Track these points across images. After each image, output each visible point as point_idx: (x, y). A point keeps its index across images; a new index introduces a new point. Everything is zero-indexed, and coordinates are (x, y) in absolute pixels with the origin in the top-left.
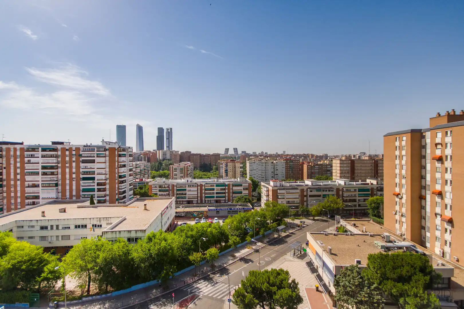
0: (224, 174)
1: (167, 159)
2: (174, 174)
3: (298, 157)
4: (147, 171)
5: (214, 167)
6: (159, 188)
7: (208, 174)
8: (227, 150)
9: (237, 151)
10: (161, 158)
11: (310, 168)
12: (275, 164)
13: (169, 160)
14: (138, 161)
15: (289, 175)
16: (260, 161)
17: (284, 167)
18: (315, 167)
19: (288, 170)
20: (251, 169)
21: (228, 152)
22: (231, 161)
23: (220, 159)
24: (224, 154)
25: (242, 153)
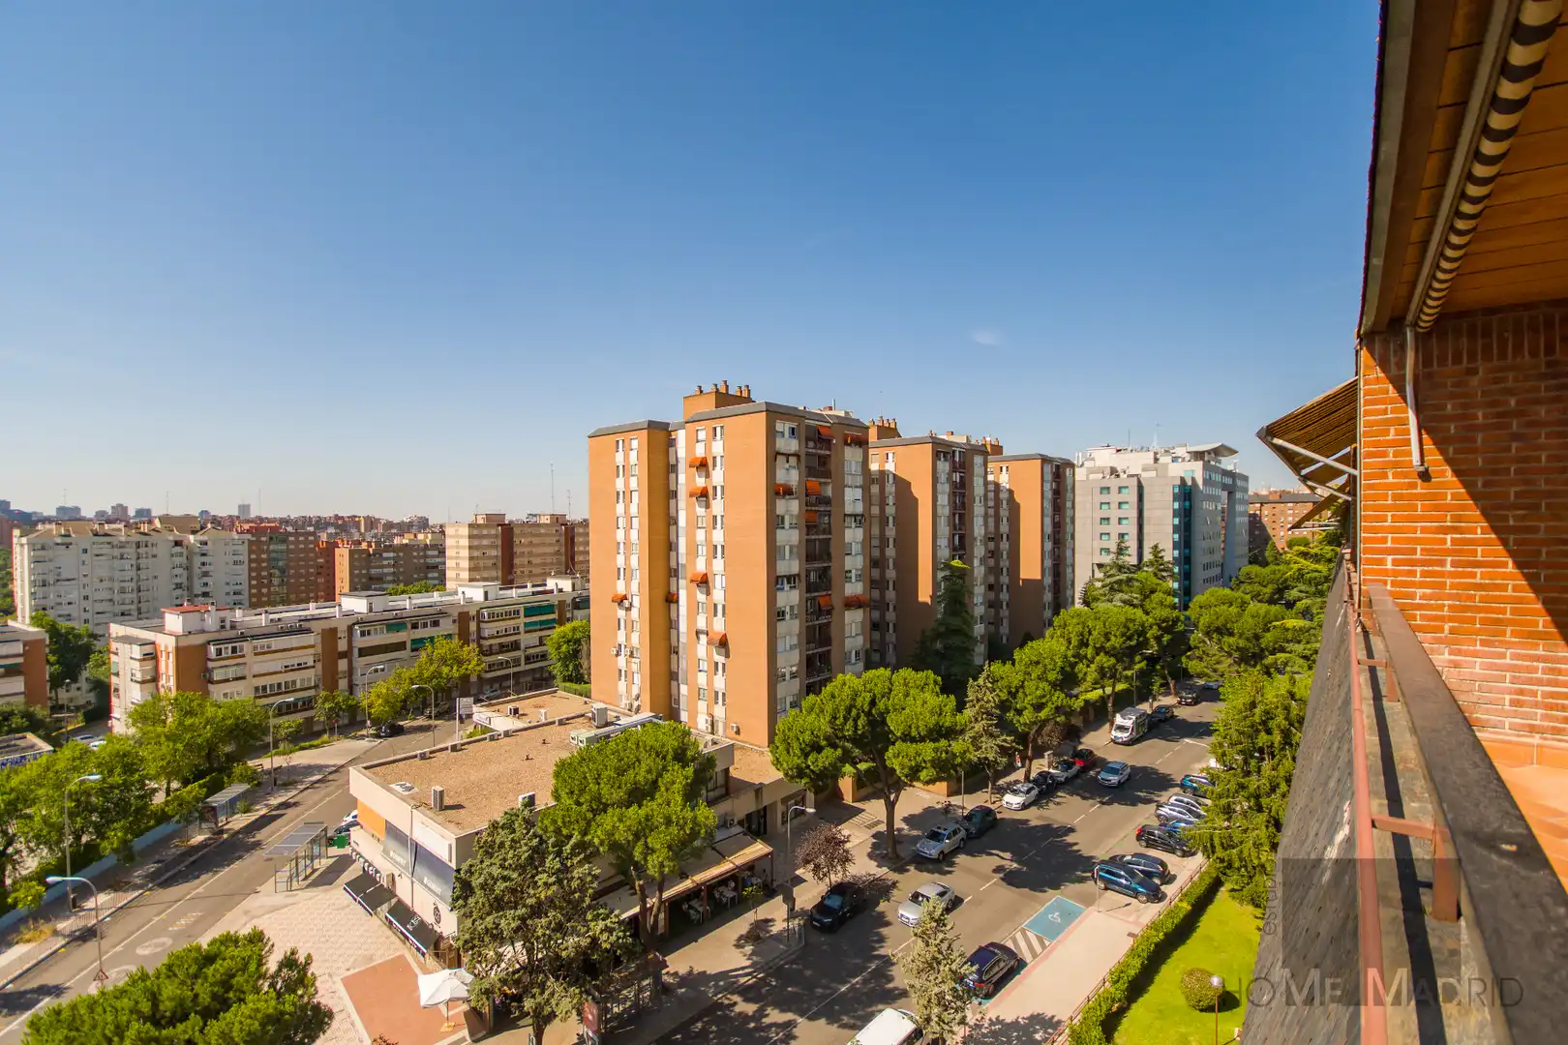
3: (310, 529)
11: (361, 561)
12: (197, 550)
15: (269, 594)
16: (106, 535)
17: (241, 563)
18: (381, 555)
19: (264, 573)
20: (41, 578)
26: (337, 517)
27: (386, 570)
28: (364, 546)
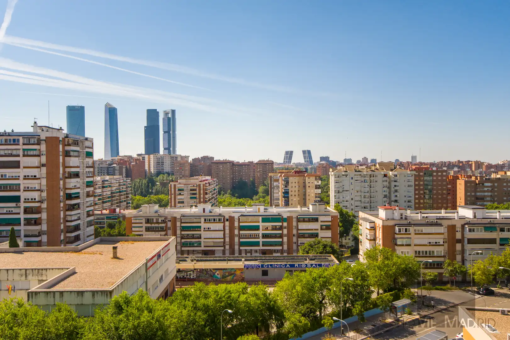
0: (281, 201)
1: (165, 172)
2: (177, 201)
3: (445, 169)
4: (124, 195)
5: (261, 189)
6: (146, 223)
7: (250, 201)
8: (289, 155)
9: (310, 157)
10: (152, 170)
12: (393, 179)
13: (169, 174)
14: (108, 175)
15: (424, 203)
16: (359, 171)
17: (411, 186)
18: (483, 184)
19: (422, 192)
20: (338, 189)
21: (291, 159)
22: (296, 172)
23: (273, 171)
24: (282, 162)
25: (321, 161)
26: (459, 162)
27: (486, 194)
28: (473, 178)
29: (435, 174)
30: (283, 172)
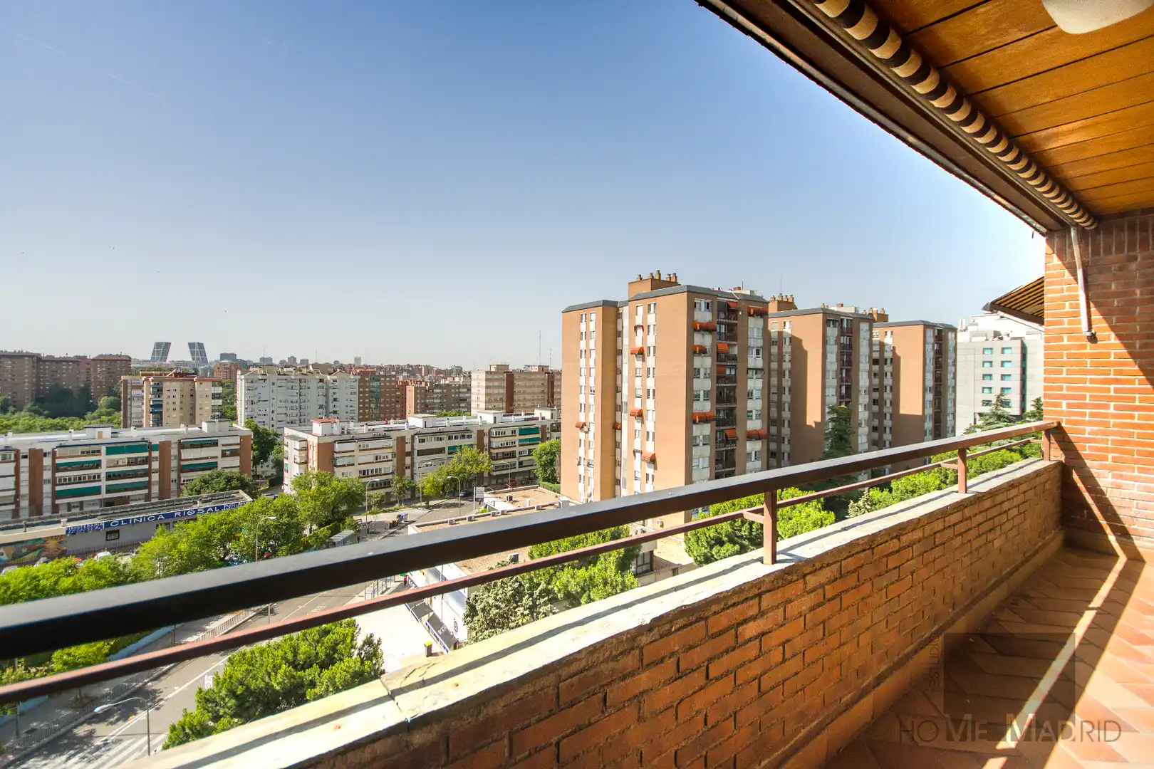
0: (147, 419)
3: (394, 373)
5: (103, 401)
8: (163, 349)
9: (203, 353)
11: (422, 394)
12: (331, 385)
15: (369, 413)
17: (355, 393)
18: (432, 391)
19: (367, 400)
20: (251, 399)
21: (167, 355)
22: (176, 375)
23: (129, 372)
24: (150, 359)
25: (222, 359)
26: (409, 366)
27: (436, 401)
29: (383, 379)
30: (151, 375)
